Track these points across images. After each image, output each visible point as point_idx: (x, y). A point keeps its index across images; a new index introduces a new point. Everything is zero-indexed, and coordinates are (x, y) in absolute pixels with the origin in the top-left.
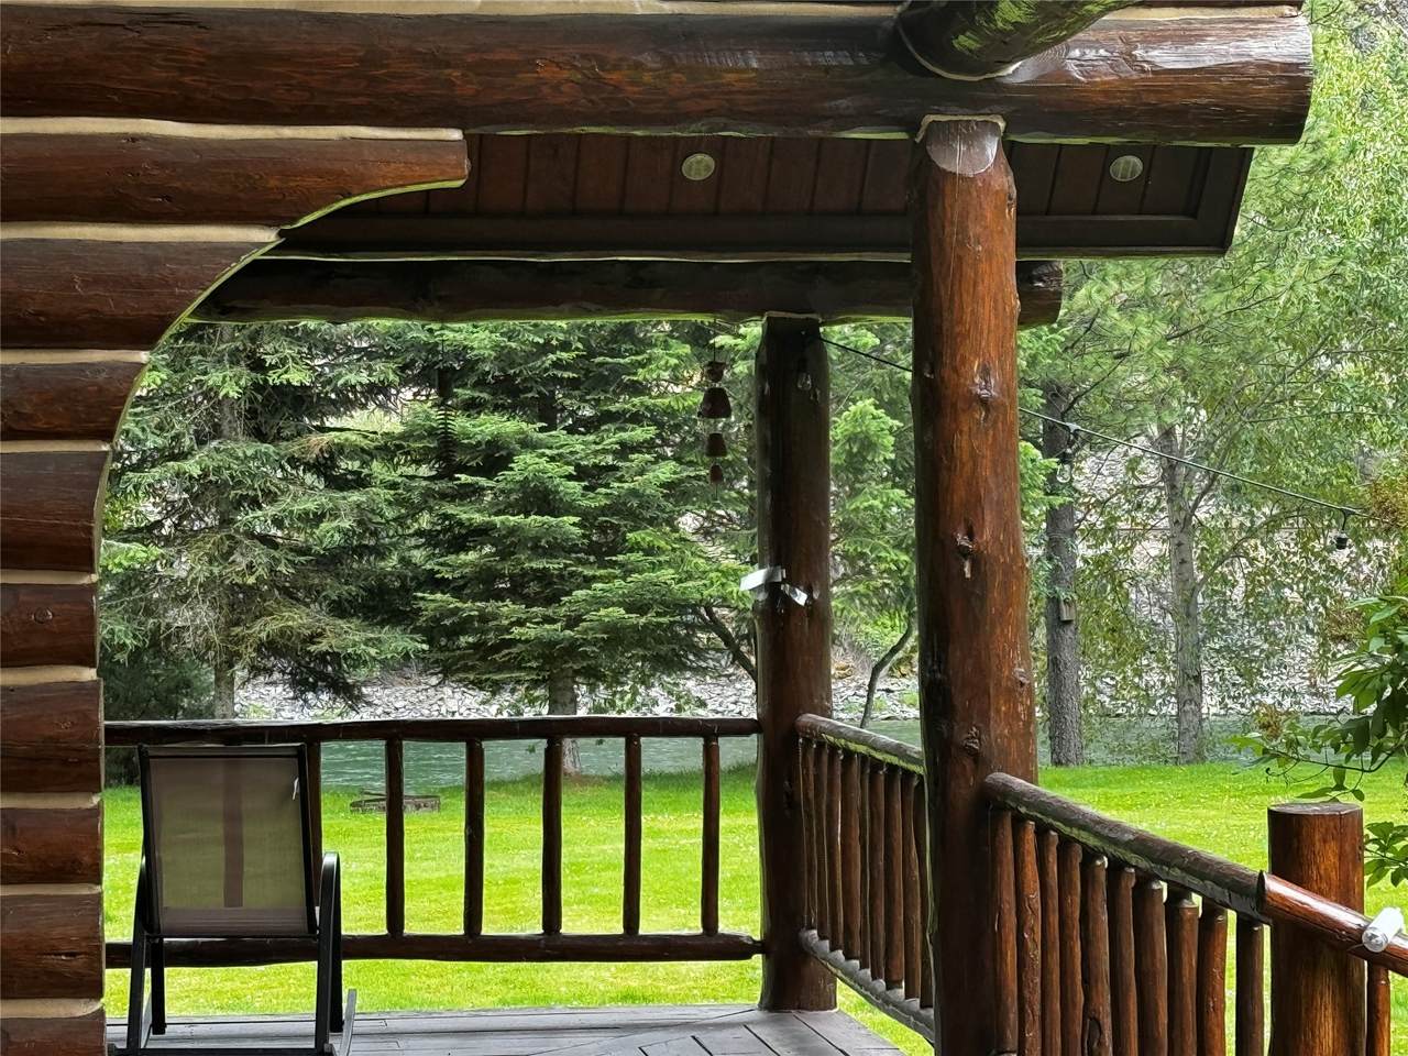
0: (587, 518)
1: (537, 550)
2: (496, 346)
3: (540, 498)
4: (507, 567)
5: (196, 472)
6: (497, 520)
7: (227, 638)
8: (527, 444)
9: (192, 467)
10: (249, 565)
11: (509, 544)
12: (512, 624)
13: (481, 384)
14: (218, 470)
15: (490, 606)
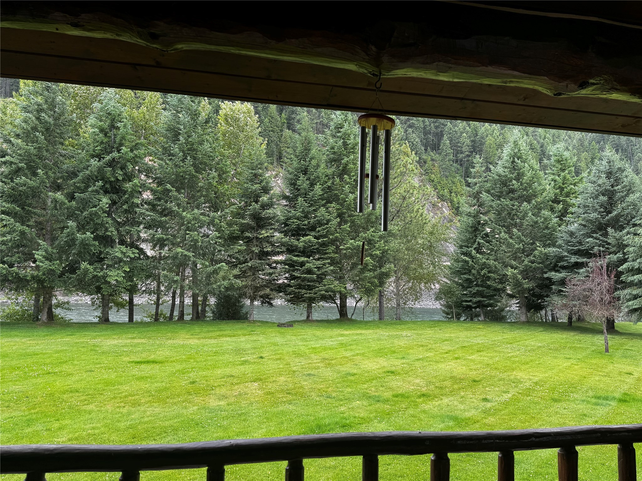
0: (318, 275)
1: (308, 281)
2: (303, 245)
3: (309, 272)
4: (303, 284)
5: (250, 265)
6: (302, 275)
7: (254, 295)
8: (308, 262)
9: (249, 264)
10: (259, 282)
11: (304, 279)
12: (304, 294)
13: (299, 252)
14: (254, 265)
15: (300, 290)
